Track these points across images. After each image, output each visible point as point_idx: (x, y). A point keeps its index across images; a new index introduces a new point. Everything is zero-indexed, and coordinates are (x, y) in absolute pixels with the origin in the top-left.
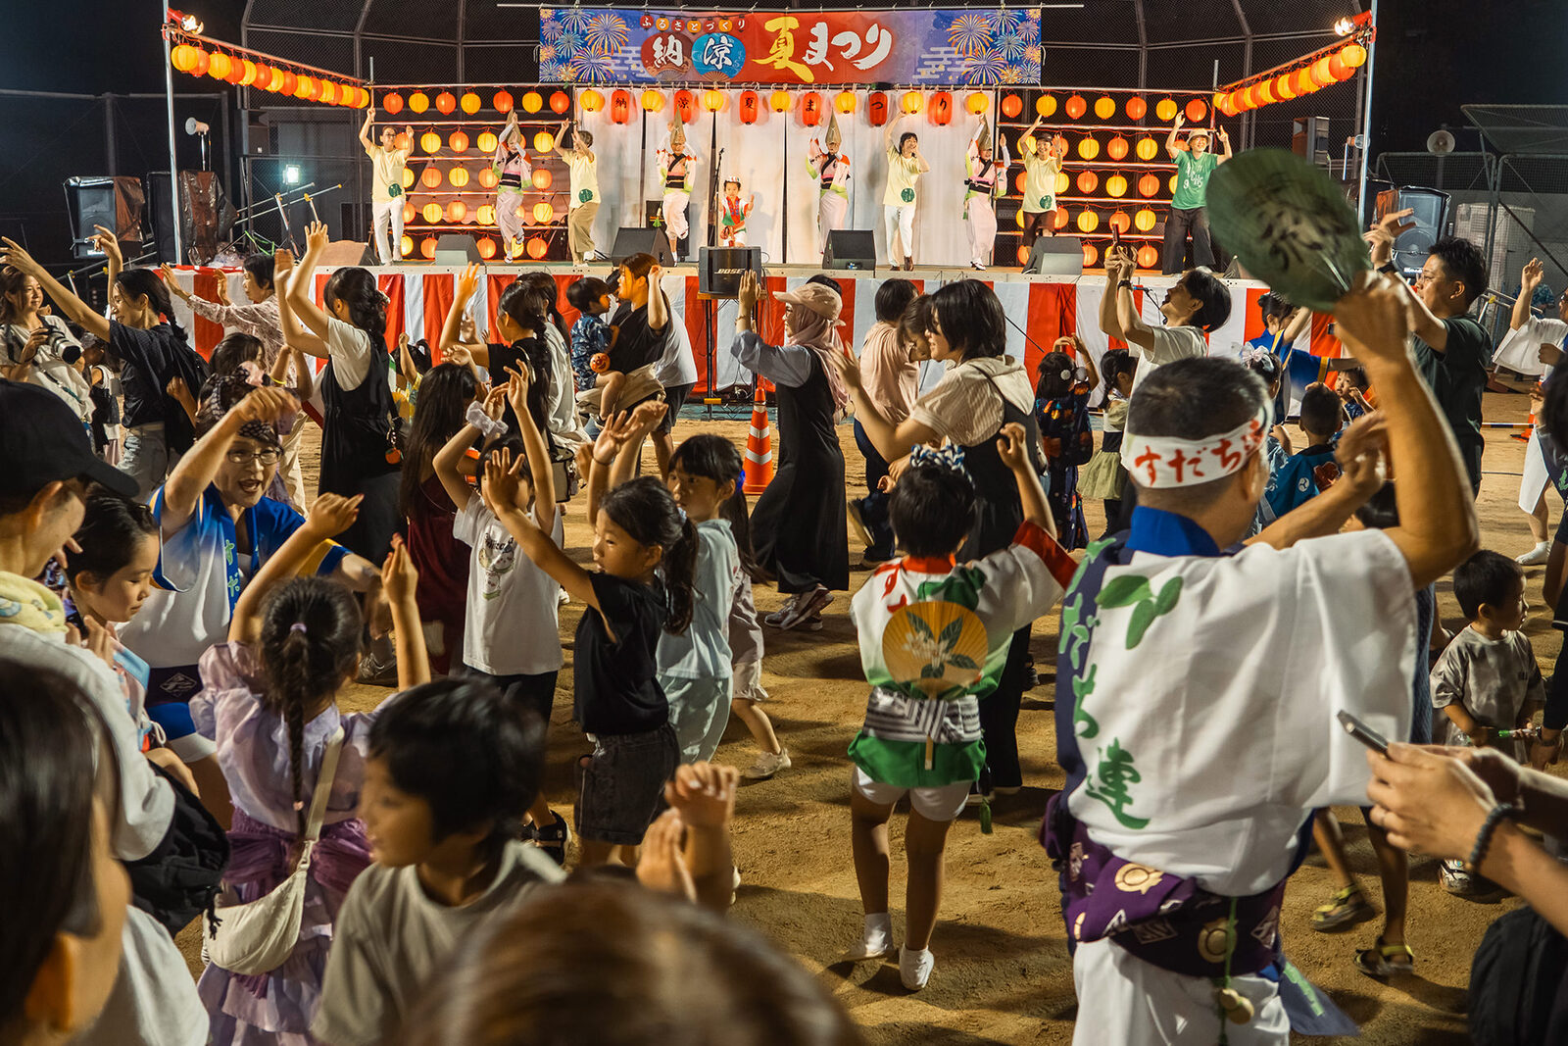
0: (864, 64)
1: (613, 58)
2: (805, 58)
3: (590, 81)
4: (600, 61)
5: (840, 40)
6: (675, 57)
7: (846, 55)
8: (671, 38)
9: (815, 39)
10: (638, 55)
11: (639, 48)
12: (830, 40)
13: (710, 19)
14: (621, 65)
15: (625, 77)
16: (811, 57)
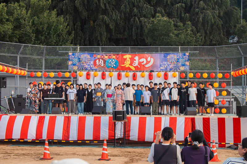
0: (147, 66)
1: (86, 64)
2: (133, 65)
3: (81, 69)
4: (83, 65)
5: (141, 60)
6: (102, 64)
7: (142, 64)
8: (101, 60)
9: (135, 60)
10: (93, 64)
11: (93, 62)
12: (139, 60)
13: (110, 55)
14: (89, 66)
15: (89, 69)
16: (134, 64)
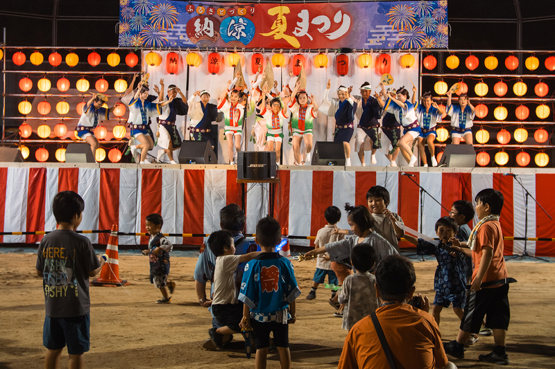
0: (333, 36)
1: (168, 32)
2: (295, 33)
3: (152, 46)
4: (159, 33)
5: (316, 21)
6: (209, 32)
7: (321, 30)
8: (207, 20)
9: (301, 20)
10: (185, 30)
11: (185, 26)
12: (310, 20)
13: (232, 7)
14: (174, 36)
15: (176, 44)
16: (298, 31)
